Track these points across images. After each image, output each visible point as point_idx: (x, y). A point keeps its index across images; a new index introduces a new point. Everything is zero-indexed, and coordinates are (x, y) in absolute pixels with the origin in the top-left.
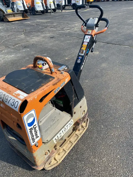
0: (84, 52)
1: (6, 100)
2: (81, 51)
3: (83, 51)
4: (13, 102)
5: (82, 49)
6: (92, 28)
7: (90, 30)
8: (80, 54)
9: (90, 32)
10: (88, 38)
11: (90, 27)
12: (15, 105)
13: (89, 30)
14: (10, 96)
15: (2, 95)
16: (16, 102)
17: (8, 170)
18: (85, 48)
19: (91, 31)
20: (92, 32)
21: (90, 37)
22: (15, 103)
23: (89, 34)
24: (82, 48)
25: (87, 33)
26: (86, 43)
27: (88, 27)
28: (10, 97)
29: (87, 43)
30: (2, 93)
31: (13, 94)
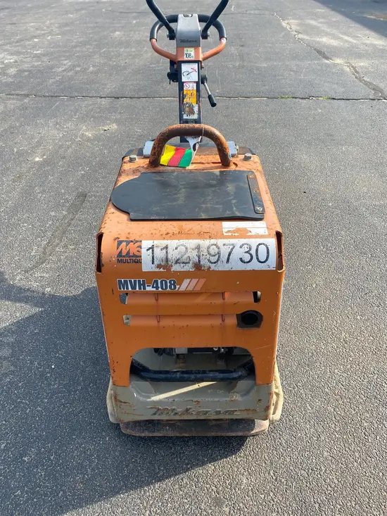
0: (196, 109)
1: (214, 259)
2: (187, 109)
3: (191, 108)
4: (247, 252)
5: (187, 103)
6: (196, 41)
7: (189, 49)
8: (186, 118)
9: (193, 54)
10: (191, 70)
11: (187, 41)
12: (257, 255)
13: (185, 49)
14: (220, 242)
15: (189, 250)
16: (258, 246)
17: (181, 493)
18: (195, 99)
19: (193, 49)
20: (197, 54)
21: (195, 66)
22: (257, 250)
23: (191, 59)
24: (185, 100)
25: (185, 59)
26: (191, 84)
27: (183, 41)
28: (224, 245)
29: (195, 84)
30: (184, 248)
31: (225, 234)
